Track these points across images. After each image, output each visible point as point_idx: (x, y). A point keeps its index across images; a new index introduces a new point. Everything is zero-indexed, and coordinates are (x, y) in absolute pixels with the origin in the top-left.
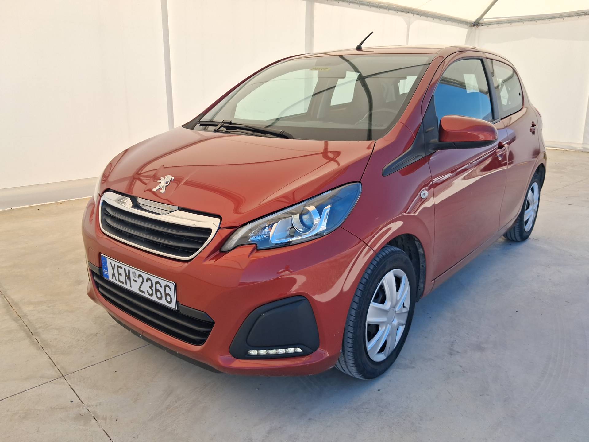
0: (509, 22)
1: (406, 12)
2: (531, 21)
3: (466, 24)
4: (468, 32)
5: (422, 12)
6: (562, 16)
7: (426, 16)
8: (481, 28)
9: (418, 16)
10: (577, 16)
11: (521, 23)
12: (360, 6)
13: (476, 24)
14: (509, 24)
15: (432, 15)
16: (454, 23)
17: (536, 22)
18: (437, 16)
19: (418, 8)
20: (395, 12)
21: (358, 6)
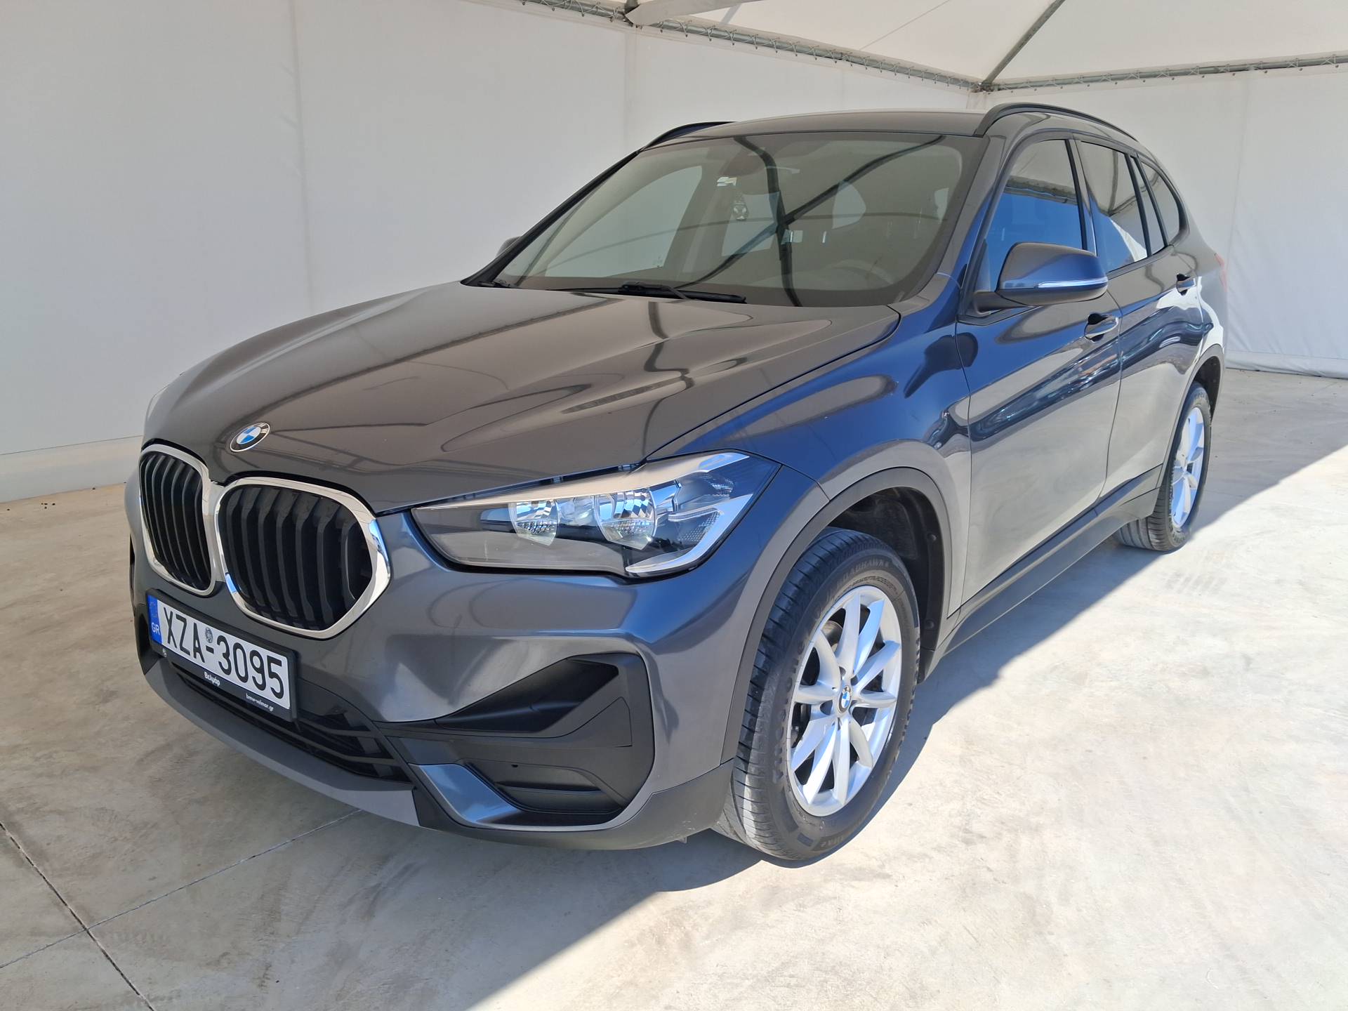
0: (1057, 82)
1: (836, 58)
2: (1105, 80)
3: (963, 86)
4: (968, 100)
5: (871, 58)
6: (1170, 73)
7: (879, 67)
8: (996, 94)
9: (862, 68)
10: (1200, 73)
12: (734, 44)
13: (988, 86)
15: (892, 65)
16: (939, 83)
17: (1116, 83)
18: (902, 67)
19: (863, 50)
20: (812, 58)
21: (729, 43)
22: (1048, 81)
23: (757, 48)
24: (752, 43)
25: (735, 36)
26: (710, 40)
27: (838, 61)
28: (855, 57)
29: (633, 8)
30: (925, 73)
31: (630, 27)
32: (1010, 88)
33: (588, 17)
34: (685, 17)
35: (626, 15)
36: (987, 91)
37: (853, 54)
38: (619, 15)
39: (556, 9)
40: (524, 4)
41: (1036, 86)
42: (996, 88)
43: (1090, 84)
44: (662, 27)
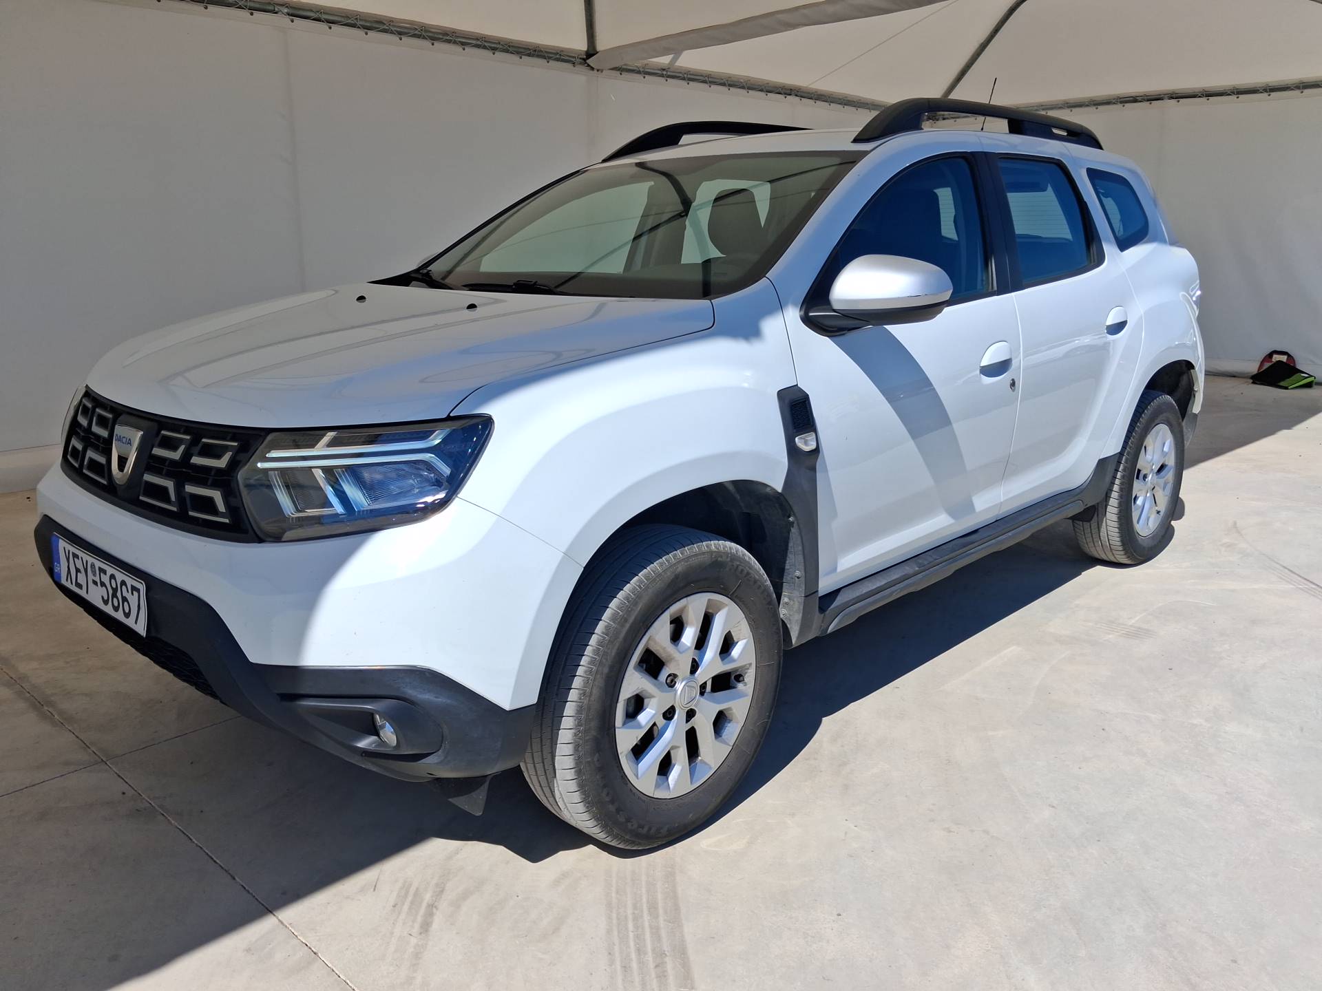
1: (785, 94)
5: (819, 93)
6: (1096, 103)
7: (826, 102)
9: (811, 102)
10: (1121, 102)
12: (687, 83)
15: (840, 99)
18: (849, 101)
19: (810, 86)
20: (762, 94)
21: (684, 83)
23: (710, 87)
24: (704, 82)
25: (689, 76)
26: (667, 80)
27: (788, 97)
28: (803, 92)
29: (593, 55)
31: (591, 72)
32: (952, 118)
33: (552, 63)
34: (641, 61)
36: (933, 121)
37: (802, 90)
38: (581, 60)
39: (523, 57)
40: (494, 54)
42: (941, 117)
44: (621, 70)
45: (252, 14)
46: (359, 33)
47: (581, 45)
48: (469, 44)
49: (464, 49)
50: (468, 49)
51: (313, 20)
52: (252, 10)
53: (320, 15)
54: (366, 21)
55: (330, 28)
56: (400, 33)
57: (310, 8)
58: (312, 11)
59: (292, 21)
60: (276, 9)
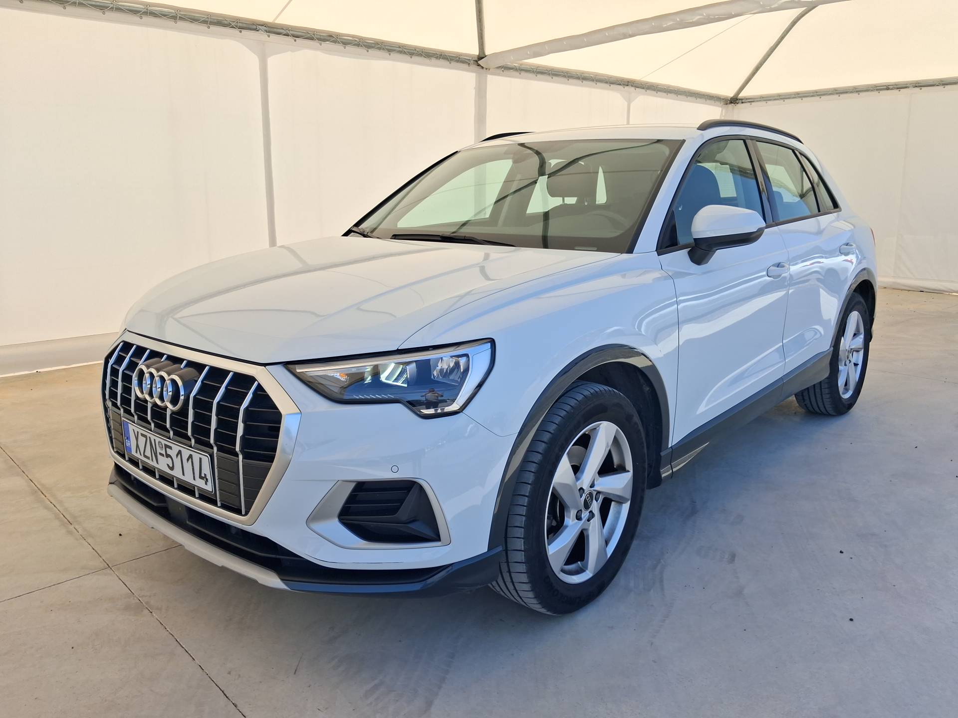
0: (781, 97)
1: (624, 85)
2: (812, 96)
3: (717, 101)
4: (722, 111)
5: (648, 85)
6: (857, 90)
7: (655, 90)
8: (740, 106)
9: (643, 91)
10: (877, 90)
11: (799, 100)
12: (552, 78)
13: (734, 101)
14: (782, 101)
15: (665, 89)
16: (698, 99)
17: (820, 98)
18: (671, 90)
19: (642, 80)
20: (607, 85)
21: (549, 78)
22: (774, 97)
23: (568, 80)
24: (564, 76)
25: (553, 72)
26: (536, 76)
27: (626, 88)
28: (637, 84)
29: (483, 58)
30: (689, 92)
31: (481, 70)
32: (749, 102)
33: (454, 64)
34: (518, 62)
35: (479, 62)
36: (734, 104)
37: (636, 82)
38: (474, 62)
39: (432, 59)
40: (411, 57)
41: (767, 100)
42: (741, 101)
43: (804, 99)
44: (503, 68)
45: (241, 32)
46: (315, 43)
47: (476, 52)
48: (395, 50)
49: (390, 55)
50: (394, 55)
51: (284, 35)
52: (241, 28)
53: (288, 32)
54: (320, 35)
55: (295, 41)
56: (346, 43)
57: (282, 27)
58: (283, 29)
59: (269, 36)
60: (258, 28)
